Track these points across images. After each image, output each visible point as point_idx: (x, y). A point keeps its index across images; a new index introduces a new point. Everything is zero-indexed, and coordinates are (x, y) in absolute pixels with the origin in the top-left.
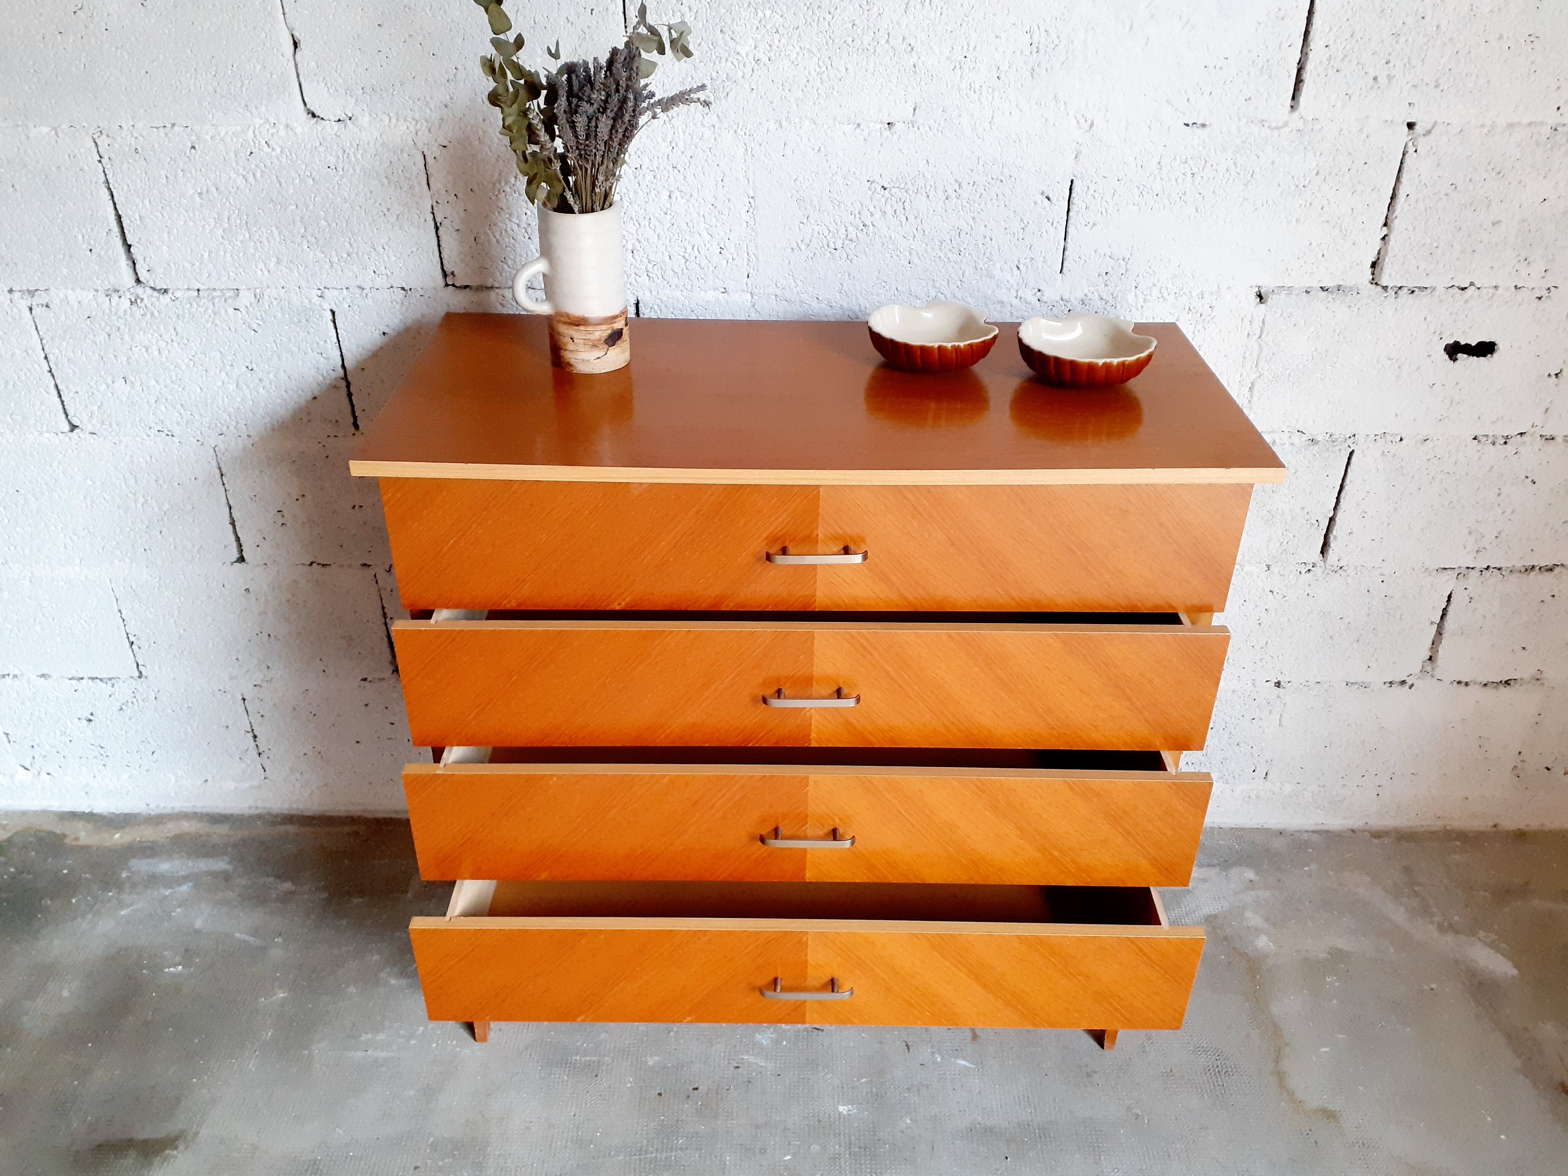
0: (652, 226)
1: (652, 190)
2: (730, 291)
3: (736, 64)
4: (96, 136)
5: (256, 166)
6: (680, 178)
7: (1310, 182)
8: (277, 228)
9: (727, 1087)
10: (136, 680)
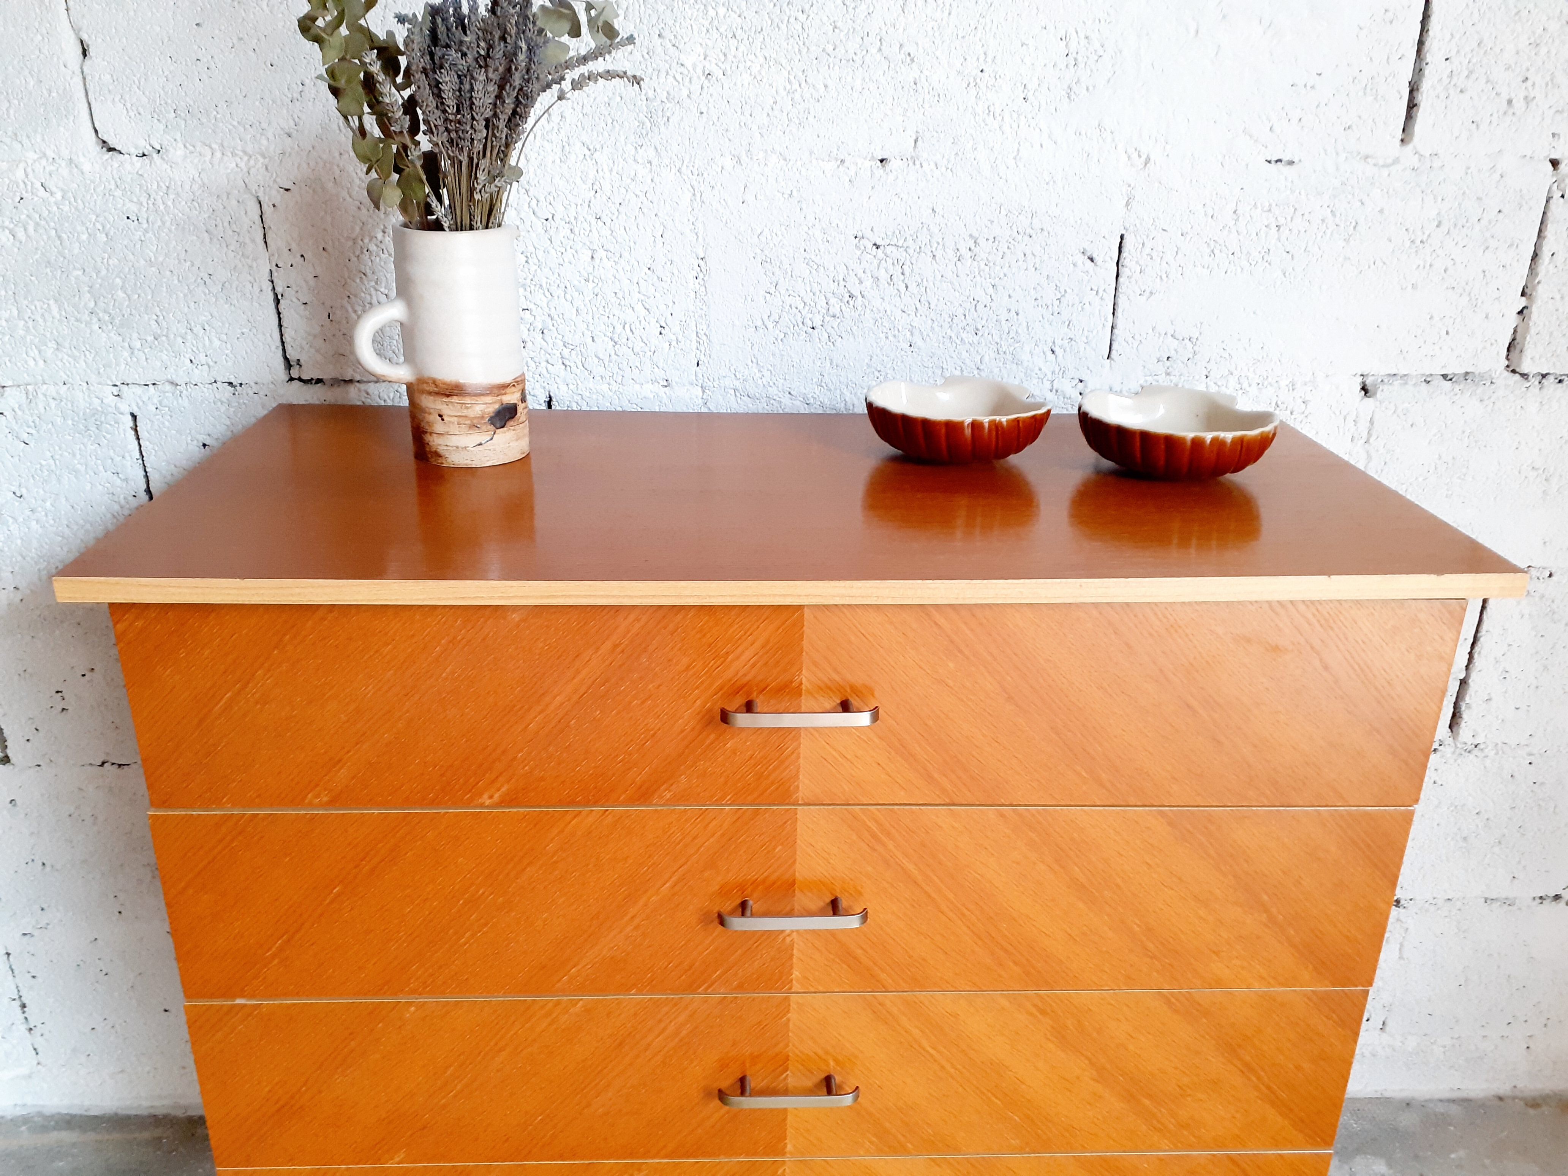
0: (568, 297)
1: (568, 248)
2: (674, 384)
3: (679, 77)
5: (28, 216)
6: (605, 231)
7: (1429, 236)
8: (56, 301)
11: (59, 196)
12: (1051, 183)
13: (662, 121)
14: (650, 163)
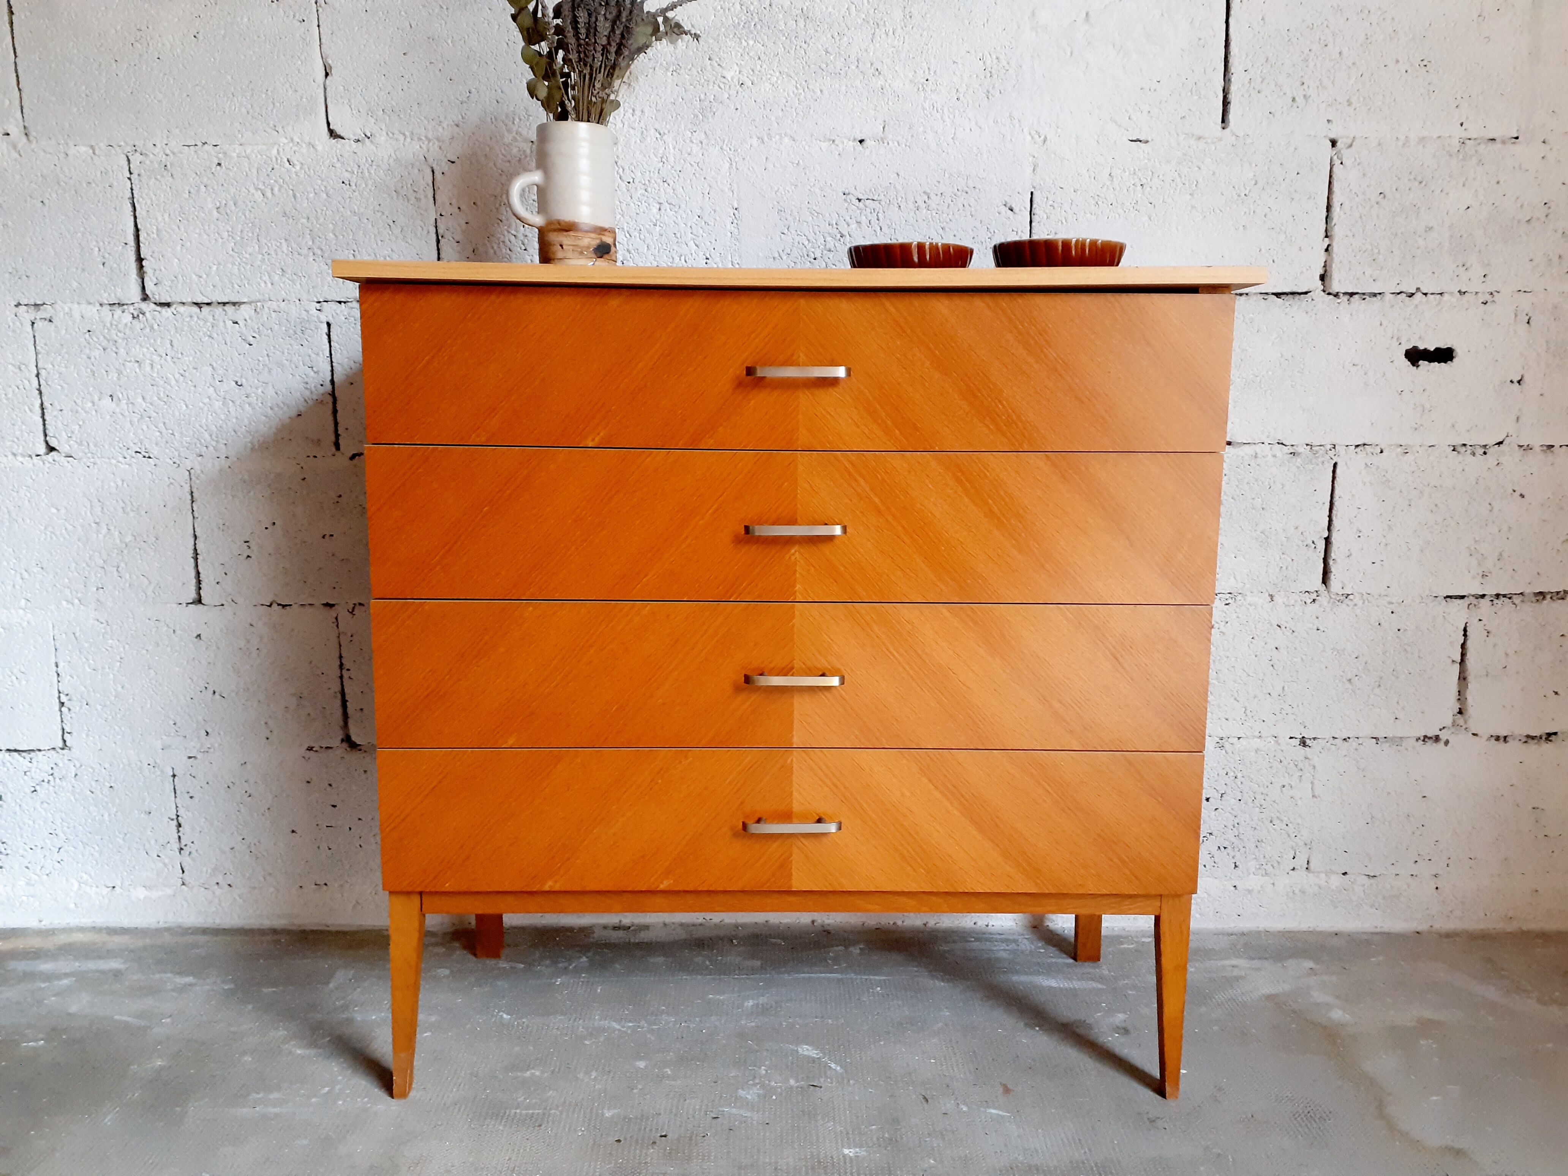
1: (643, 202)
4: (130, 155)
5: (275, 181)
6: (669, 190)
7: (1250, 191)
8: (286, 240)
9: (703, 1135)
10: (58, 752)
11: (298, 167)
12: (979, 155)
13: (710, 115)
14: (702, 143)
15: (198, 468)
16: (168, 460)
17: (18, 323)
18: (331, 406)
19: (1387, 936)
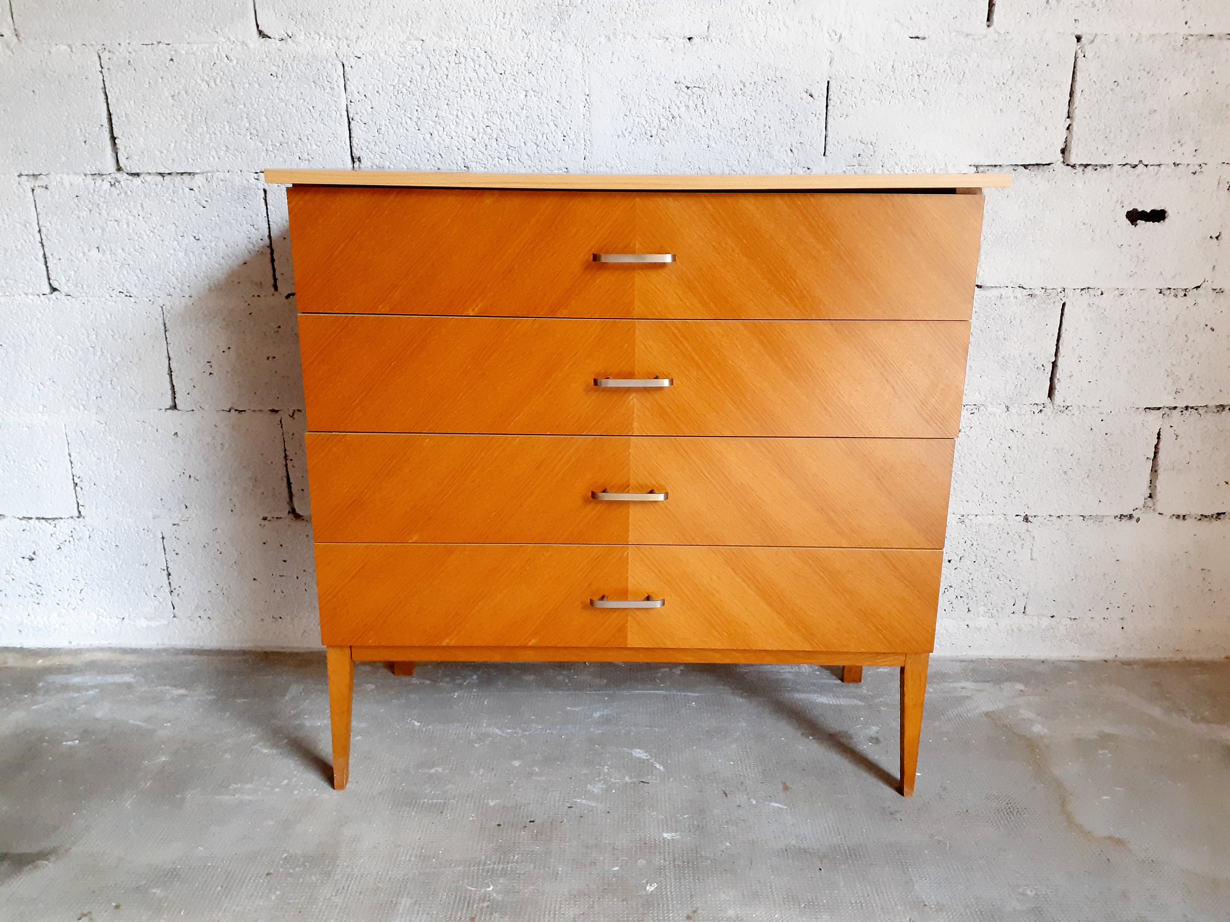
0: (512, 119)
1: (513, 90)
2: (571, 170)
4: (100, 52)
5: (217, 74)
6: (534, 80)
7: (1007, 80)
8: (228, 122)
9: (561, 821)
10: (75, 520)
11: (235, 62)
12: (786, 50)
13: (566, 17)
14: (559, 41)
15: (168, 305)
16: (145, 299)
17: (21, 190)
18: (269, 256)
19: (1082, 663)
